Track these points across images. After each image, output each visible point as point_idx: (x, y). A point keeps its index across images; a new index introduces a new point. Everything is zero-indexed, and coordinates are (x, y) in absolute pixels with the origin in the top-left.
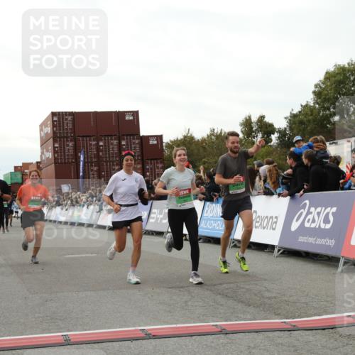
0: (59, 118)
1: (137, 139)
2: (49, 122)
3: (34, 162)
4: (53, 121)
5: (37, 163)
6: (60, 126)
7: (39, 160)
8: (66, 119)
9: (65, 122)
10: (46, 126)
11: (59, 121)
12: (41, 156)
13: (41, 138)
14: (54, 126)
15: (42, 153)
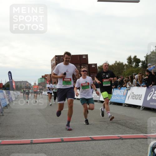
0: (58, 58)
1: (87, 65)
2: (54, 59)
3: (49, 74)
4: (56, 59)
5: (50, 74)
6: (58, 61)
7: (51, 73)
8: (61, 58)
9: (60, 59)
10: (53, 61)
11: (58, 59)
12: (52, 72)
13: (52, 65)
14: (56, 61)
15: (52, 71)
